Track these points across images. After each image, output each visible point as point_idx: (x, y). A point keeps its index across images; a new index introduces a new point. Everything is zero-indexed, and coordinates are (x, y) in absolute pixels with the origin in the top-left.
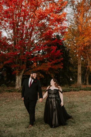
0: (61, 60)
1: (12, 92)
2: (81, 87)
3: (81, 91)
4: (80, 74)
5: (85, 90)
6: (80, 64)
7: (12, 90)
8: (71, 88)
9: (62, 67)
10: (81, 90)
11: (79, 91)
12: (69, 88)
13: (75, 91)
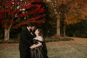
0: (44, 16)
1: (3, 43)
2: (59, 38)
3: (60, 42)
4: (59, 27)
5: (63, 40)
6: (59, 19)
7: (3, 42)
8: (52, 39)
9: (44, 22)
10: (60, 40)
11: (58, 41)
12: (50, 39)
13: (55, 41)
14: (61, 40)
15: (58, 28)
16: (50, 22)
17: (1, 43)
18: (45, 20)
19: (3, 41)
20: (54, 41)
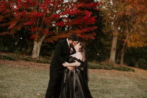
0: (94, 30)
1: (29, 61)
2: (113, 65)
3: (113, 71)
4: (114, 49)
5: (118, 69)
6: (117, 37)
8: (102, 65)
9: (94, 38)
10: (113, 68)
11: (111, 69)
12: (98, 65)
13: (106, 69)
14: (115, 69)
15: (112, 50)
16: (102, 40)
17: (26, 60)
18: (94, 36)
19: (30, 58)
20: (104, 69)
